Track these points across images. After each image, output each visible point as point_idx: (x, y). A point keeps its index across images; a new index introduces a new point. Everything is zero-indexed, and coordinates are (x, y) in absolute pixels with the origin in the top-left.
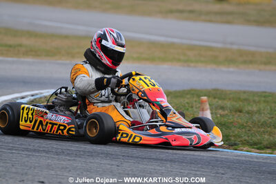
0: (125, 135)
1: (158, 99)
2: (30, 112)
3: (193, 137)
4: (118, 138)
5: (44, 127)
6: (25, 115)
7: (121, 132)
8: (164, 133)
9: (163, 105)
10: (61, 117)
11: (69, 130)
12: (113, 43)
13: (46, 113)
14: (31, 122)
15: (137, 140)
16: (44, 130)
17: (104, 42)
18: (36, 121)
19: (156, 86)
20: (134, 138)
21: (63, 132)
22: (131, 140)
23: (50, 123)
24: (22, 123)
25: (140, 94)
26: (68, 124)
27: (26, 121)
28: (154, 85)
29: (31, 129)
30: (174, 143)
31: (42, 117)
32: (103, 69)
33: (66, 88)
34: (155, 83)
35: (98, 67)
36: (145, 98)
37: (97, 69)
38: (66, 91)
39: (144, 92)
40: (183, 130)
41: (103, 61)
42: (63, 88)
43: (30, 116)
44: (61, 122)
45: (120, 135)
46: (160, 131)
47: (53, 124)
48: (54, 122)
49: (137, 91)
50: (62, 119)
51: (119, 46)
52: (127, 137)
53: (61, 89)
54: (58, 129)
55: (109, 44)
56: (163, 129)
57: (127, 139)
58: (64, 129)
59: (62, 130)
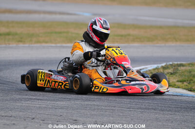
0: (97, 88)
2: (43, 74)
3: (143, 87)
4: (93, 89)
5: (50, 84)
6: (40, 77)
7: (95, 85)
8: (123, 85)
9: (126, 66)
10: (60, 77)
11: (65, 85)
12: (100, 27)
13: (51, 75)
14: (43, 81)
15: (105, 90)
16: (50, 86)
17: (94, 27)
18: (46, 80)
19: (123, 54)
20: (103, 89)
21: (61, 87)
22: (101, 91)
23: (54, 81)
24: (39, 82)
26: (65, 82)
27: (41, 81)
28: (122, 54)
29: (43, 86)
30: (130, 91)
31: (49, 77)
32: (94, 45)
33: (69, 58)
34: (122, 52)
35: (91, 43)
36: (115, 62)
37: (90, 45)
38: (69, 60)
39: (114, 58)
40: (137, 82)
41: (94, 39)
42: (67, 58)
43: (43, 77)
44: (60, 81)
45: (94, 87)
46: (121, 84)
47: (55, 82)
48: (56, 80)
49: (110, 57)
50: (61, 78)
51: (104, 29)
52: (98, 88)
53: (65, 59)
55: (97, 28)
56: (123, 82)
57: (99, 90)
58: (62, 85)
59: (61, 86)
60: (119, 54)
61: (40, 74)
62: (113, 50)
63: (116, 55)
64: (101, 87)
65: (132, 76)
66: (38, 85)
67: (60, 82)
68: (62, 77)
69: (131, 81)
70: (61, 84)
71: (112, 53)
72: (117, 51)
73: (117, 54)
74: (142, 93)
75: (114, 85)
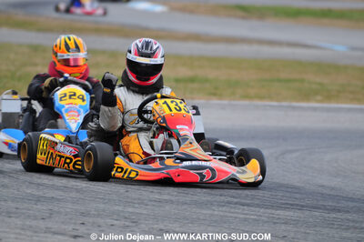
0: (119, 170)
1: (178, 127)
9: (181, 133)
11: (75, 164)
15: (133, 175)
20: (130, 173)
24: (39, 156)
25: (159, 120)
36: (164, 125)
39: (164, 118)
40: (194, 163)
44: (68, 155)
48: (62, 154)
54: (65, 163)
57: (122, 174)
59: (68, 164)
60: (174, 111)
61: (42, 142)
62: (165, 102)
63: (168, 112)
64: (127, 170)
65: (188, 151)
66: (38, 161)
67: (67, 158)
68: (71, 149)
69: (182, 160)
70: (68, 161)
71: (162, 109)
72: (172, 106)
73: (171, 110)
74: (201, 182)
75: (152, 166)
